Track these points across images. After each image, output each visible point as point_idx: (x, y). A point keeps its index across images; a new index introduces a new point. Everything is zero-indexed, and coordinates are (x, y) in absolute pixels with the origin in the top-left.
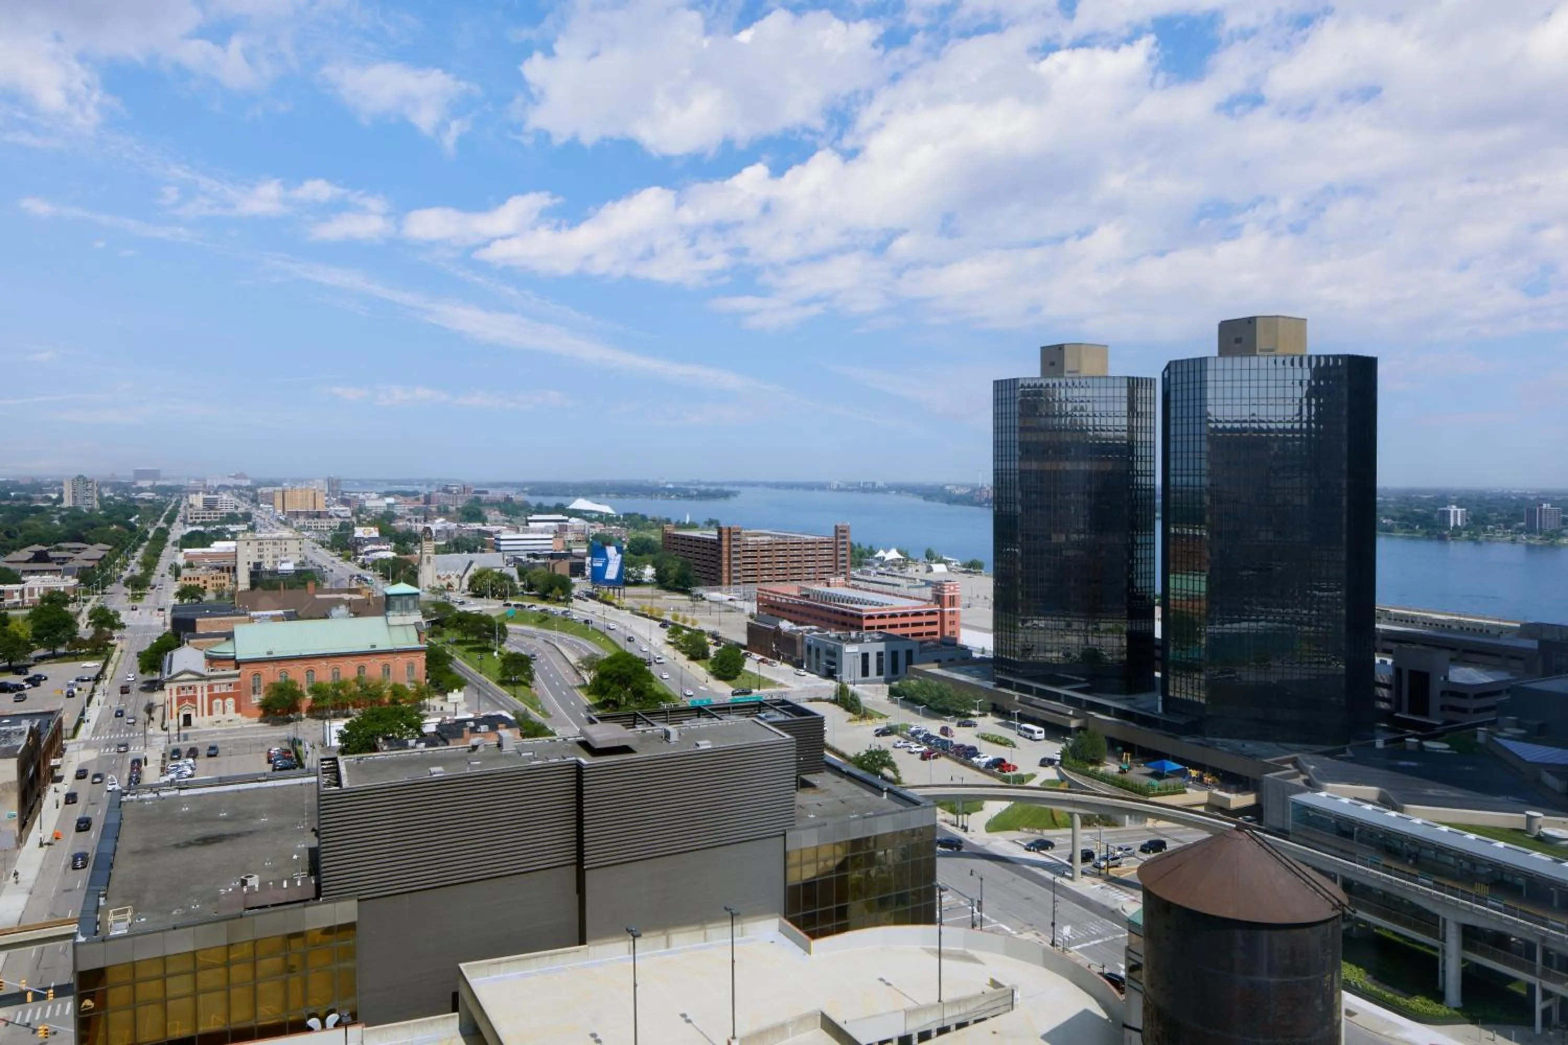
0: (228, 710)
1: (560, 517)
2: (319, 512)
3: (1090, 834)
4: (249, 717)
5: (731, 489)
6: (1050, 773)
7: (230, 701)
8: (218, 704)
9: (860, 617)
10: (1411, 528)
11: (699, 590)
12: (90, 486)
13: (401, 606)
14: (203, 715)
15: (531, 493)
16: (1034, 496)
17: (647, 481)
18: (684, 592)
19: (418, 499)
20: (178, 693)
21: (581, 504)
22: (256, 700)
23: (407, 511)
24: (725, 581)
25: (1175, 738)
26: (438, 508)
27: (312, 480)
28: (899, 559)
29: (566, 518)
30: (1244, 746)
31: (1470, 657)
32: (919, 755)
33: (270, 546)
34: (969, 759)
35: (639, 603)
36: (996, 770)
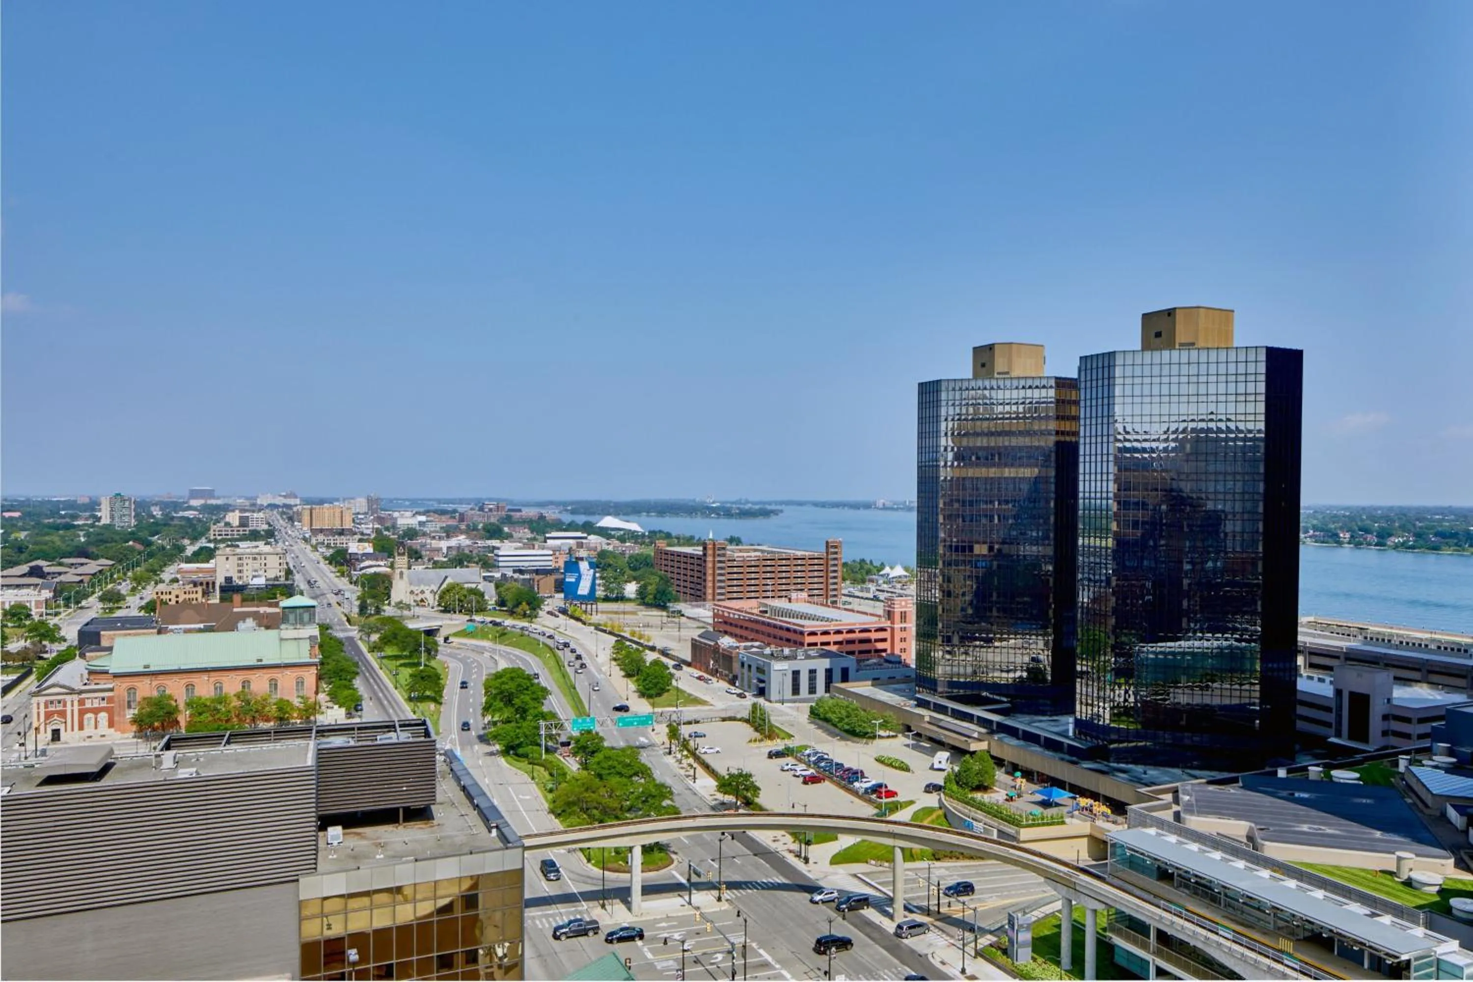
0: (100, 725)
1: (579, 534)
2: (343, 530)
3: (947, 868)
4: (123, 732)
5: (773, 507)
6: (932, 800)
7: (103, 716)
8: (89, 719)
9: (802, 633)
10: (1460, 546)
11: (681, 606)
12: (127, 504)
13: (296, 620)
14: (73, 730)
15: (573, 512)
16: (956, 505)
17: (694, 501)
18: (664, 608)
19: (454, 518)
20: (46, 706)
21: (609, 522)
22: (130, 714)
23: (438, 529)
24: (710, 597)
25: (1074, 763)
26: (468, 526)
27: (353, 499)
28: (906, 576)
29: (585, 535)
30: (1145, 773)
31: (1435, 678)
32: (801, 779)
33: (250, 561)
34: (852, 783)
35: (611, 619)
36: (874, 796)
